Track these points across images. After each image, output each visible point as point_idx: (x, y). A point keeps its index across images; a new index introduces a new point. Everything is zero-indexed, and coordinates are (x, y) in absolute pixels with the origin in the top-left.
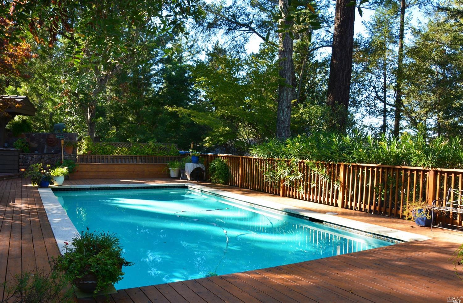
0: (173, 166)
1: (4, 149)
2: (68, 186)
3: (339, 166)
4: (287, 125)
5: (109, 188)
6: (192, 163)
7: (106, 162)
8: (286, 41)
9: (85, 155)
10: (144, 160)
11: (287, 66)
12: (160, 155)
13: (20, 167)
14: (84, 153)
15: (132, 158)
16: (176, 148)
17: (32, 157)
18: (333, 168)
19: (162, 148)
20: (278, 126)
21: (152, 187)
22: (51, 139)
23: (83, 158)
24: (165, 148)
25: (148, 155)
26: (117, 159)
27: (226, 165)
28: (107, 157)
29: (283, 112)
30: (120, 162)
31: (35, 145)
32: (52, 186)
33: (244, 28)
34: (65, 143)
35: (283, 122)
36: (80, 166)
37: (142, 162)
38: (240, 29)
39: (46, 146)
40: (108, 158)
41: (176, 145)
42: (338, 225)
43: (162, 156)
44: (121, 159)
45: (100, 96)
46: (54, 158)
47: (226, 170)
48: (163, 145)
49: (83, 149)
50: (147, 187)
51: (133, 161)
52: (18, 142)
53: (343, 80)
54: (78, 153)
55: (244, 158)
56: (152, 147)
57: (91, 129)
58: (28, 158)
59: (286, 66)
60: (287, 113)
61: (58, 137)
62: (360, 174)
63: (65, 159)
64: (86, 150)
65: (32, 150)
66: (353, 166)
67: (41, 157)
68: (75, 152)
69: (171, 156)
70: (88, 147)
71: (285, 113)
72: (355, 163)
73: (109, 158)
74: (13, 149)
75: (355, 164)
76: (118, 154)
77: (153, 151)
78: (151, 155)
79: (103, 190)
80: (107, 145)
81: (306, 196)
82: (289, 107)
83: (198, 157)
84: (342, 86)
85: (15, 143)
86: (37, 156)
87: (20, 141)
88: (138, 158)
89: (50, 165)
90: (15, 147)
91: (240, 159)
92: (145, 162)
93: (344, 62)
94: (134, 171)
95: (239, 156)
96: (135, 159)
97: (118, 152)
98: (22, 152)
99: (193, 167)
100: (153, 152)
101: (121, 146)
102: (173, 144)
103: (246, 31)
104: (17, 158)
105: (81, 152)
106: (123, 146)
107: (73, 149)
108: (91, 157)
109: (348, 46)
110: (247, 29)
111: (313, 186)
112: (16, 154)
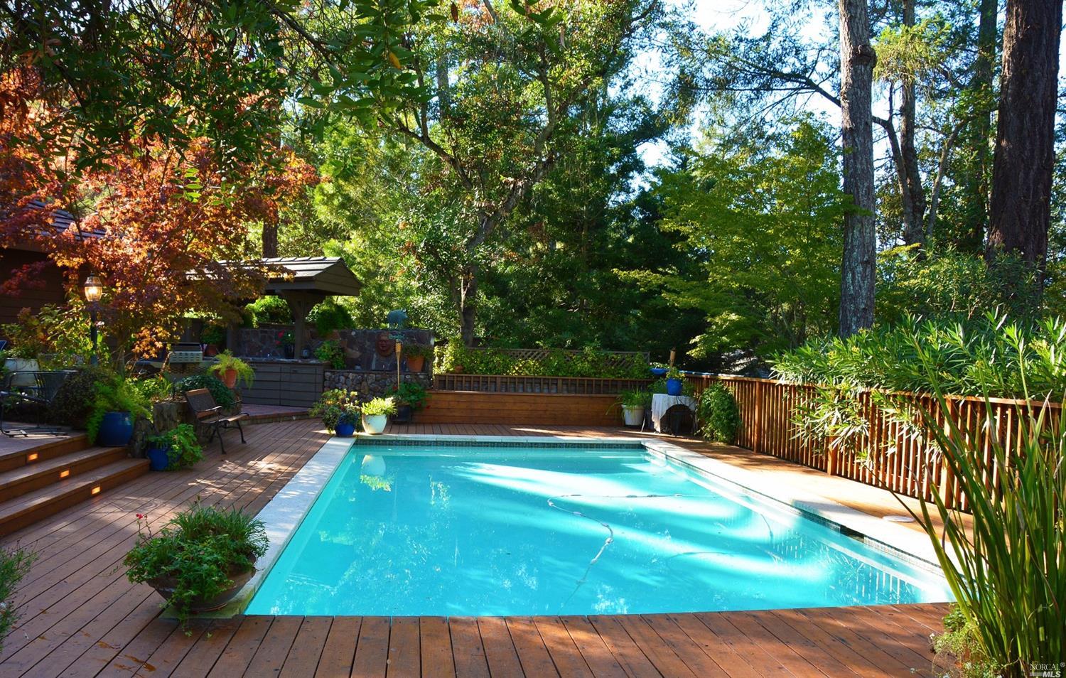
0: (630, 400)
1: (300, 361)
2: (393, 436)
4: (863, 306)
5: (476, 442)
6: (666, 395)
7: (493, 389)
8: (858, 105)
9: (449, 374)
10: (573, 388)
11: (861, 164)
12: (608, 375)
14: (448, 371)
15: (548, 382)
16: (645, 361)
17: (347, 378)
18: (932, 408)
19: (615, 362)
20: (843, 307)
21: (566, 444)
22: (385, 341)
23: (443, 381)
24: (621, 362)
25: (582, 376)
26: (515, 383)
27: (731, 398)
28: (494, 380)
29: (853, 274)
30: (521, 391)
31: (355, 353)
32: (360, 433)
33: (789, 85)
34: (404, 349)
35: (853, 298)
36: (434, 397)
37: (568, 392)
38: (782, 88)
39: (375, 356)
40: (495, 382)
41: (645, 355)
42: (892, 547)
43: (613, 378)
44: (523, 383)
45: (479, 252)
46: (386, 379)
47: (733, 411)
48: (616, 354)
49: (444, 362)
50: (556, 444)
51: (548, 389)
52: (324, 347)
53: (1028, 189)
54: (436, 371)
55: (766, 384)
56: (590, 358)
57: (465, 320)
59: (859, 166)
60: (864, 278)
62: (987, 422)
64: (452, 364)
65: (350, 364)
66: (974, 404)
67: (362, 377)
68: (428, 368)
69: (633, 379)
70: (456, 359)
71: (858, 277)
72: (975, 395)
73: (499, 381)
74: (314, 362)
75: (973, 399)
76: (519, 374)
77: (593, 367)
78: (589, 375)
79: (462, 446)
80: (494, 354)
81: (877, 475)
82: (867, 262)
84: (1023, 205)
85: (318, 349)
86: (354, 375)
87: (326, 345)
88: (560, 382)
89: (356, 393)
90: (316, 358)
91: (757, 384)
94: (546, 410)
95: (754, 380)
96: (553, 384)
97: (520, 368)
98: (330, 367)
99: (668, 404)
100: (592, 371)
101: (526, 356)
102: (639, 353)
103: (794, 89)
104: (319, 379)
105: (443, 368)
106: (529, 357)
107: (424, 363)
108: (460, 379)
109: (1038, 100)
110: (797, 85)
111: (890, 451)
112: (320, 370)
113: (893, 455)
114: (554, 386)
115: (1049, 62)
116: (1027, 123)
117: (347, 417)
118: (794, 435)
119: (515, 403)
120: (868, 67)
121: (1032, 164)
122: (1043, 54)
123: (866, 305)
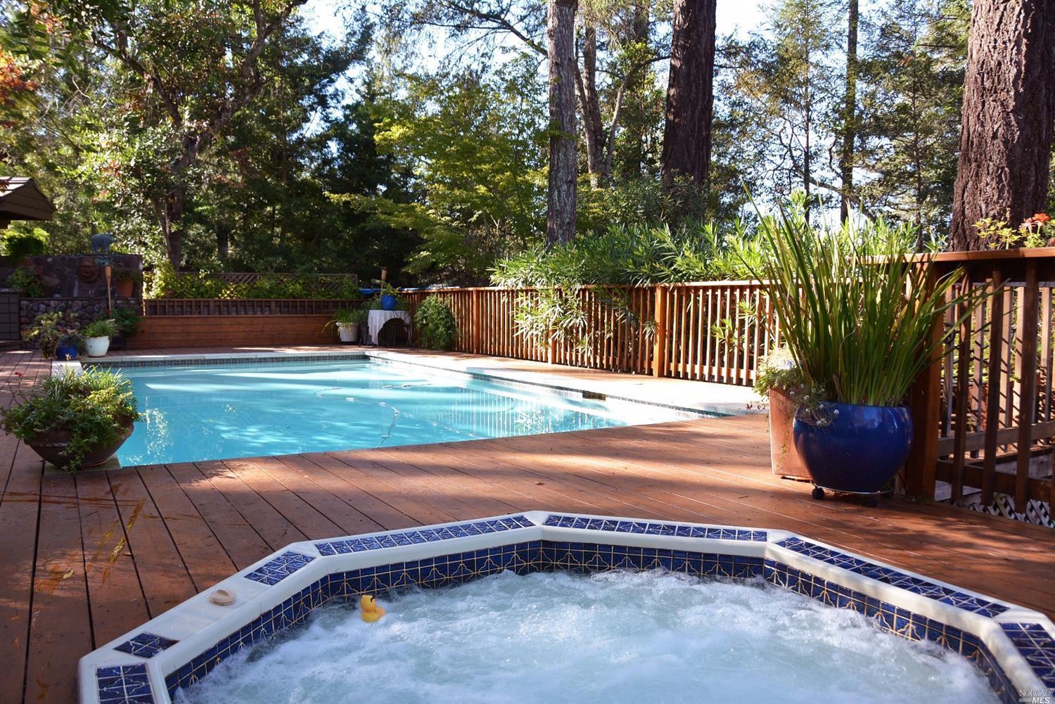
0: (344, 318)
3: (653, 290)
4: (568, 220)
5: (205, 360)
6: (382, 311)
7: (206, 312)
8: (563, 42)
9: (160, 299)
10: (286, 309)
11: (566, 95)
12: (319, 296)
13: (22, 326)
14: (158, 296)
15: (260, 304)
16: (353, 282)
17: (48, 306)
18: (643, 296)
19: (324, 284)
20: (549, 221)
22: (88, 267)
23: (156, 306)
24: (330, 284)
25: (294, 297)
26: (228, 306)
27: (448, 309)
28: (206, 304)
29: (559, 192)
30: (234, 313)
31: (54, 281)
33: (488, 24)
34: (114, 273)
35: (559, 213)
37: (281, 312)
38: (481, 26)
39: (77, 283)
40: (208, 306)
41: (353, 277)
43: (324, 299)
44: (236, 306)
46: (94, 305)
47: (448, 320)
48: (326, 277)
49: (153, 290)
50: (284, 358)
51: (262, 311)
52: (17, 275)
53: (694, 125)
54: (145, 296)
55: (482, 292)
56: (301, 281)
57: (172, 245)
58: (38, 308)
60: (568, 195)
61: (101, 261)
62: (692, 303)
63: (116, 306)
64: (163, 289)
65: (49, 292)
66: (679, 289)
67: (67, 304)
68: (138, 293)
69: (344, 299)
70: (167, 284)
71: (563, 194)
72: (681, 282)
73: (212, 304)
74: (7, 290)
75: (680, 284)
76: (231, 297)
77: (304, 289)
78: (301, 297)
80: (205, 278)
81: (595, 359)
82: (571, 182)
83: (396, 297)
84: (691, 138)
85: (9, 277)
86: (57, 302)
87: (20, 273)
88: (273, 304)
90: (10, 286)
91: (475, 294)
92: (288, 313)
93: (694, 88)
94: (263, 331)
95: (470, 289)
96: (266, 306)
97: (232, 292)
98: (27, 295)
99: (385, 318)
100: (304, 292)
101: (237, 280)
102: (347, 275)
103: (493, 29)
104: (15, 308)
105: (152, 293)
106: (240, 280)
107: (134, 288)
108: (172, 304)
109: (702, 51)
110: (495, 25)
111: (607, 336)
112: (14, 299)
113: (610, 338)
114: (268, 308)
115: (710, 20)
116: (693, 71)
117: (70, 339)
118: (517, 331)
119: (232, 325)
120: (572, 9)
121: (697, 104)
122: (705, 12)
123: (571, 220)
